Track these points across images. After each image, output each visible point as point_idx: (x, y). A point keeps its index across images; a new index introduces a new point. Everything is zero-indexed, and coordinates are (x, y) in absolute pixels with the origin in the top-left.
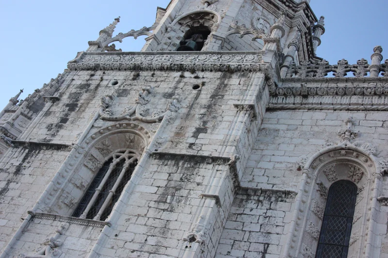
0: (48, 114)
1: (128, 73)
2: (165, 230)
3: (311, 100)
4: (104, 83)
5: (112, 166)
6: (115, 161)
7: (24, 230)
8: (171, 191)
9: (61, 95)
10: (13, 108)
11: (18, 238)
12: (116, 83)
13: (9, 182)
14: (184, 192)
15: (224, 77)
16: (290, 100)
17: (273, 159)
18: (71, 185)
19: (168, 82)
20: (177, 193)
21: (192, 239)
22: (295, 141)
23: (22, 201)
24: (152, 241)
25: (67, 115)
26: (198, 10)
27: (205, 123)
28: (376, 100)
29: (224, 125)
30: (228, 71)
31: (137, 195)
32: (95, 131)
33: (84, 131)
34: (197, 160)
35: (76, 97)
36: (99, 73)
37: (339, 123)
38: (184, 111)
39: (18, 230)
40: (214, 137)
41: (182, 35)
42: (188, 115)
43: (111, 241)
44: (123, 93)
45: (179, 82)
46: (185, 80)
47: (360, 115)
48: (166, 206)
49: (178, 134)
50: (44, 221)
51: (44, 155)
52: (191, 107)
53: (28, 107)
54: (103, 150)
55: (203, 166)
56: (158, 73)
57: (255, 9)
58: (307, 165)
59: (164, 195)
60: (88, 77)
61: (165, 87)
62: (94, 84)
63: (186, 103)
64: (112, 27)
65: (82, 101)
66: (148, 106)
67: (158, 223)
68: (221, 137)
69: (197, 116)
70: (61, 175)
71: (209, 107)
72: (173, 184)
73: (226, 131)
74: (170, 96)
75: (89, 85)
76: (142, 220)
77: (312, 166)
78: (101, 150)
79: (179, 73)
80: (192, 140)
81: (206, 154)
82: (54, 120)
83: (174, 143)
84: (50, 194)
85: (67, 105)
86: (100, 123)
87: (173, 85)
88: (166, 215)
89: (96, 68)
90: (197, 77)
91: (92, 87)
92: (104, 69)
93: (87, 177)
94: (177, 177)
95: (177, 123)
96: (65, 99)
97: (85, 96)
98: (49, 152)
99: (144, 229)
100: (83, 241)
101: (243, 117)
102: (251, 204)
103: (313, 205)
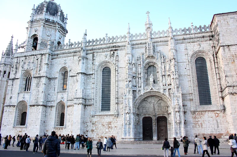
0: (13, 71)
1: (24, 57)
2: (39, 91)
3: (58, 56)
4: (20, 61)
5: (28, 79)
6: (28, 77)
7: (18, 96)
8: (38, 84)
9: (13, 66)
10: (4, 56)
11: (18, 98)
12: (23, 61)
13: (12, 88)
14: (40, 84)
15: (41, 56)
16: (55, 56)
17: (54, 71)
18: (22, 85)
19: (32, 59)
20: (39, 84)
21: (43, 92)
22: (57, 66)
23: (15, 91)
24: (37, 93)
25: (16, 71)
26: (34, 34)
27: (40, 68)
28: (69, 54)
29: (43, 68)
30: (42, 55)
31: (33, 86)
32: (22, 73)
33: (21, 74)
34: (40, 77)
35: (16, 65)
36: (19, 58)
37: (63, 61)
38: (36, 66)
39: (17, 96)
40: (42, 71)
41: (33, 41)
42: (37, 67)
43: (31, 95)
44: (25, 63)
45: (34, 59)
46: (35, 58)
47: (66, 58)
48: (38, 87)
49: (36, 72)
50: (21, 94)
51: (16, 81)
52: (37, 65)
53: (7, 55)
54: (26, 76)
55: (41, 78)
56: (30, 57)
57: (46, 29)
58: (59, 71)
59: (37, 85)
60: (17, 60)
61: (32, 61)
62: (19, 61)
63: (36, 64)
64: (17, 43)
65: (18, 67)
66: (30, 66)
67: (37, 90)
68: (43, 71)
69: (39, 67)
70: (20, 84)
71: (40, 64)
72: (38, 83)
73: (44, 70)
74: (33, 63)
75: (18, 62)
76: (35, 90)
77: (60, 71)
78: (25, 76)
79: (34, 56)
80: (39, 73)
81: (41, 76)
82: (14, 72)
83: (36, 74)
84: (19, 88)
85: (16, 68)
86: (23, 72)
87: (33, 60)
88: (38, 89)
89: (18, 57)
90: (37, 57)
91: (19, 63)
92: (20, 57)
93: (24, 82)
94: (38, 81)
95: (36, 69)
96: (15, 67)
97: (18, 65)
98: (16, 80)
99: (35, 92)
100: (28, 96)
101: (46, 66)
102: (52, 81)
103: (61, 78)
